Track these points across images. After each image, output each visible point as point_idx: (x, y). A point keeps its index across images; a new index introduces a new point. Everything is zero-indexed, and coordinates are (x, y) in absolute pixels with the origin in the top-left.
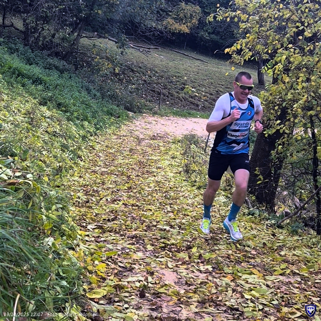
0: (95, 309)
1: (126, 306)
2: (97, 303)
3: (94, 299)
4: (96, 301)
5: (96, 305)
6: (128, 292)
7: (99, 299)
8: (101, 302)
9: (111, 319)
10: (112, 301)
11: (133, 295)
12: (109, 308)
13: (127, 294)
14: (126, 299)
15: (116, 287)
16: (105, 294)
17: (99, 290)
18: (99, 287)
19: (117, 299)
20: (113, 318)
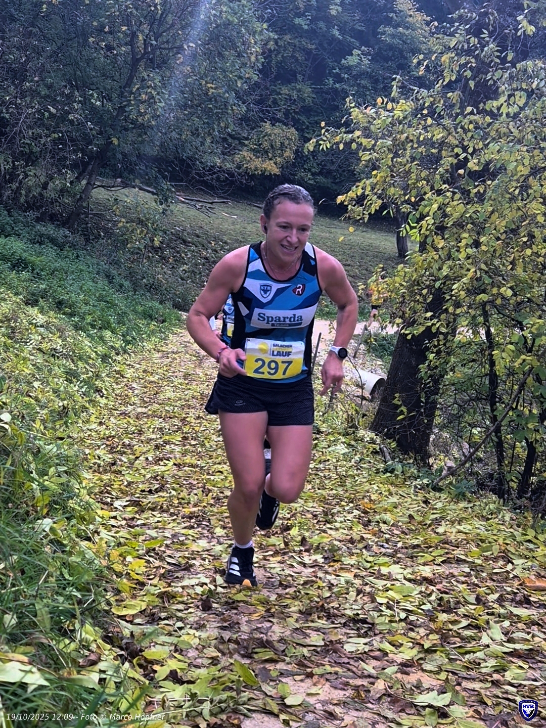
0: (126, 633)
1: (180, 624)
2: (131, 622)
3: (125, 616)
4: (128, 619)
5: (129, 625)
6: (182, 602)
7: (134, 616)
8: (137, 621)
9: (154, 646)
10: (156, 619)
11: (190, 607)
12: (149, 629)
13: (181, 607)
14: (179, 614)
15: (161, 596)
16: (143, 608)
17: (133, 602)
18: (134, 597)
19: (163, 615)
20: (157, 646)
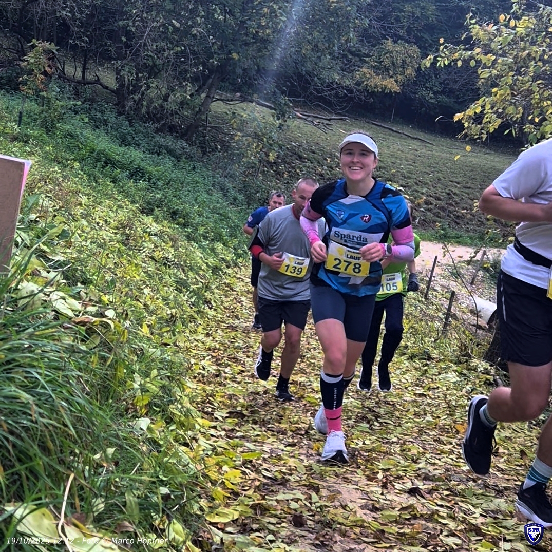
0: (217, 539)
1: (271, 537)
2: (223, 530)
3: (217, 523)
4: (219, 527)
5: (220, 533)
6: (275, 516)
7: (226, 524)
8: (229, 529)
10: (248, 530)
11: (283, 522)
12: (240, 538)
13: (273, 520)
14: (271, 527)
15: (254, 507)
16: (236, 517)
17: (226, 510)
18: (227, 505)
19: (255, 526)
